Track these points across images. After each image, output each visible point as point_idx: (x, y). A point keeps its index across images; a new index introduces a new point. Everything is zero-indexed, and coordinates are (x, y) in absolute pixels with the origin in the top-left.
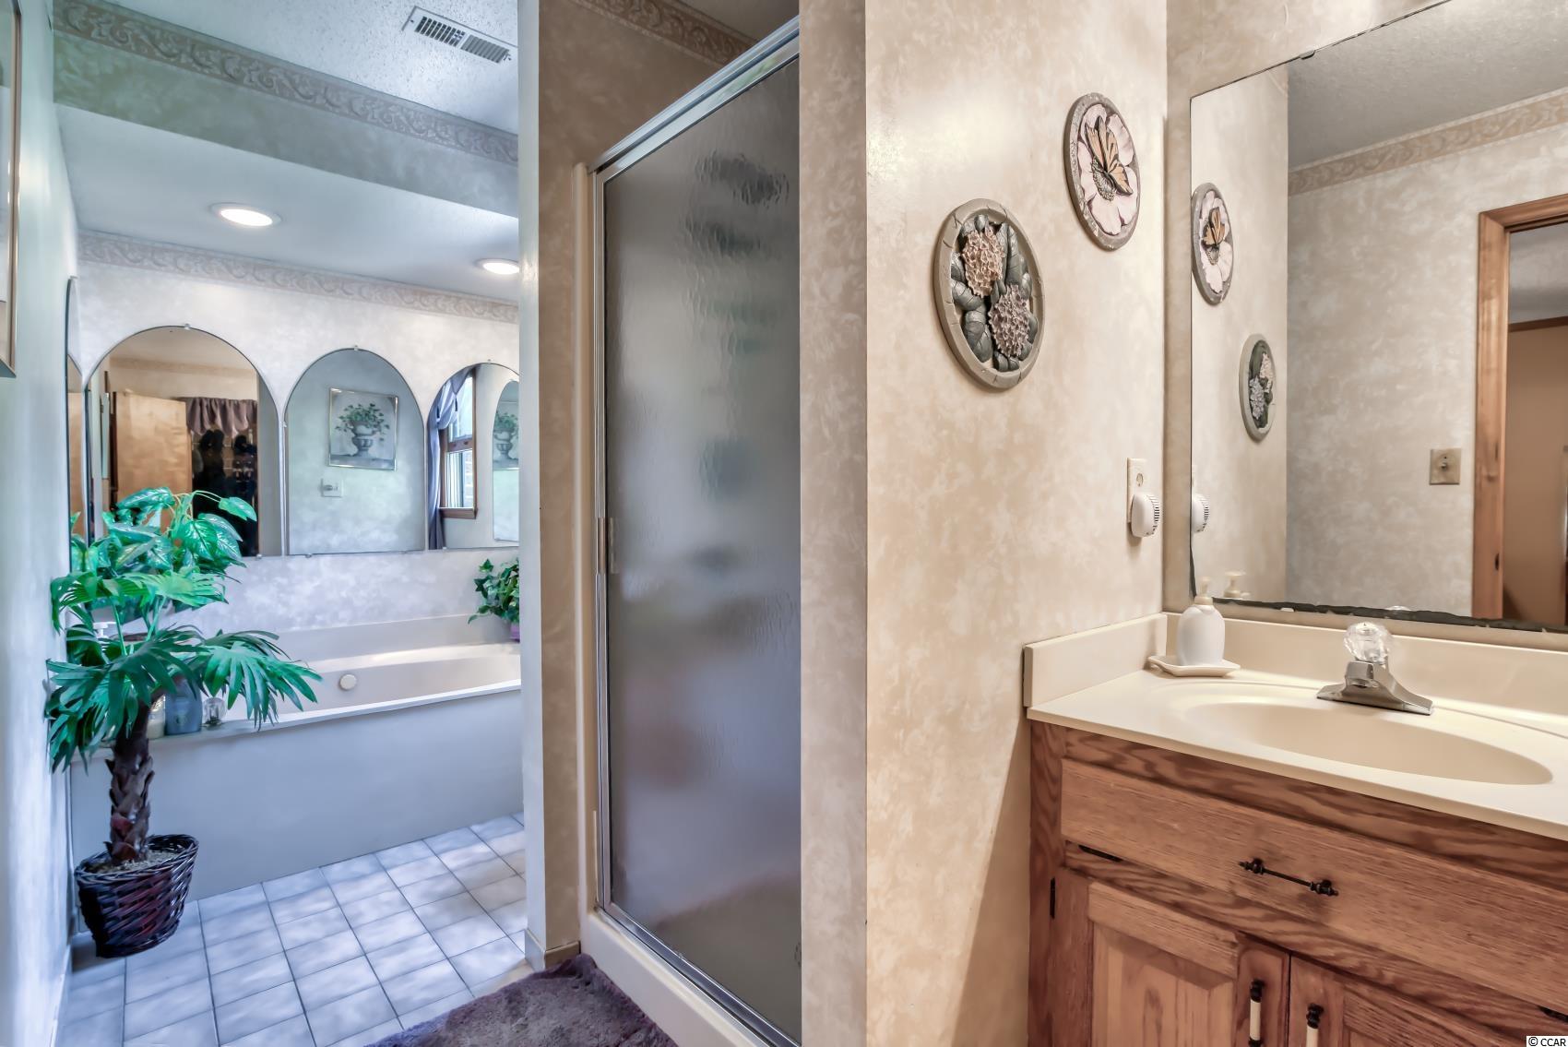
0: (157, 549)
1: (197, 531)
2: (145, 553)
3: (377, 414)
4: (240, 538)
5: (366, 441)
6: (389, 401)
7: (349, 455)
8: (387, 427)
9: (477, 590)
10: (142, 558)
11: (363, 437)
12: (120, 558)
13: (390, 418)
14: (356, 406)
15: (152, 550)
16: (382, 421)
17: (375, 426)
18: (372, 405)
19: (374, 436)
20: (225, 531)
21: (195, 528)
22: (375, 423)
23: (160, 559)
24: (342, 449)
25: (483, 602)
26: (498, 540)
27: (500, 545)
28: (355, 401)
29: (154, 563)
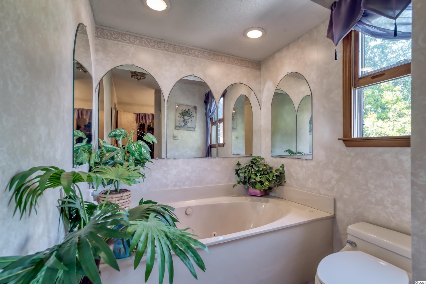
0: (119, 154)
1: (134, 147)
2: (114, 156)
3: (190, 112)
4: (150, 151)
5: (187, 121)
6: (194, 109)
7: (182, 126)
8: (193, 117)
9: (236, 174)
10: (113, 158)
11: (186, 120)
12: (104, 158)
13: (194, 114)
14: (184, 110)
15: (117, 154)
16: (192, 114)
17: (190, 116)
18: (189, 109)
19: (189, 119)
20: (145, 147)
21: (134, 145)
22: (190, 115)
23: (119, 159)
24: (180, 124)
25: (239, 179)
26: (234, 154)
27: (235, 156)
28: (184, 108)
29: (117, 160)
